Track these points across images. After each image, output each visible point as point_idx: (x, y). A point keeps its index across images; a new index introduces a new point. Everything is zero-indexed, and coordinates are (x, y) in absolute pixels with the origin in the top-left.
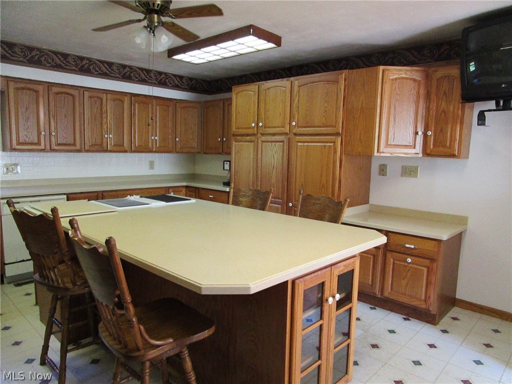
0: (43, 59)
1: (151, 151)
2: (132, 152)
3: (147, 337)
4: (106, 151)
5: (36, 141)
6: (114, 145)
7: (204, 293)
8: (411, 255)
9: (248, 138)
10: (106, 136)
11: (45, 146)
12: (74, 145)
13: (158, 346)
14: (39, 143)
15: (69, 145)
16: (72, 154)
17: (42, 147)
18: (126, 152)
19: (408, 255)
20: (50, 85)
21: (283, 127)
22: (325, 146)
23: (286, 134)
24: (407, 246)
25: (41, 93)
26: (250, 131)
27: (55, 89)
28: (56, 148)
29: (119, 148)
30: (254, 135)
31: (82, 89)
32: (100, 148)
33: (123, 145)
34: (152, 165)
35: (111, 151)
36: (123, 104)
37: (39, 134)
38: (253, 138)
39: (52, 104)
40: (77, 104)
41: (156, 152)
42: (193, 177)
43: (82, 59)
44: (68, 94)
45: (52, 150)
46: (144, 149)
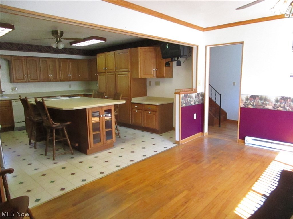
0: (23, 48)
1: (68, 81)
2: (61, 81)
3: (53, 122)
4: (50, 81)
5: (23, 78)
6: (53, 79)
7: (64, 110)
8: (150, 111)
9: (103, 74)
10: (50, 75)
11: (26, 80)
12: (37, 79)
13: (55, 124)
14: (24, 79)
15: (35, 79)
16: (36, 83)
17: (25, 81)
18: (58, 81)
19: (149, 111)
20: (26, 57)
21: (113, 69)
22: (125, 76)
23: (114, 72)
24: (149, 108)
25: (23, 60)
26: (103, 71)
27: (29, 59)
28: (31, 81)
29: (55, 80)
30: (105, 73)
31: (39, 58)
32: (47, 80)
33: (57, 79)
34: (70, 86)
35: (52, 81)
36: (56, 62)
37: (24, 76)
38: (104, 74)
39: (28, 65)
40: (37, 64)
41: (71, 81)
42: (89, 90)
43: (38, 46)
44: (34, 60)
45: (29, 82)
46: (65, 80)
